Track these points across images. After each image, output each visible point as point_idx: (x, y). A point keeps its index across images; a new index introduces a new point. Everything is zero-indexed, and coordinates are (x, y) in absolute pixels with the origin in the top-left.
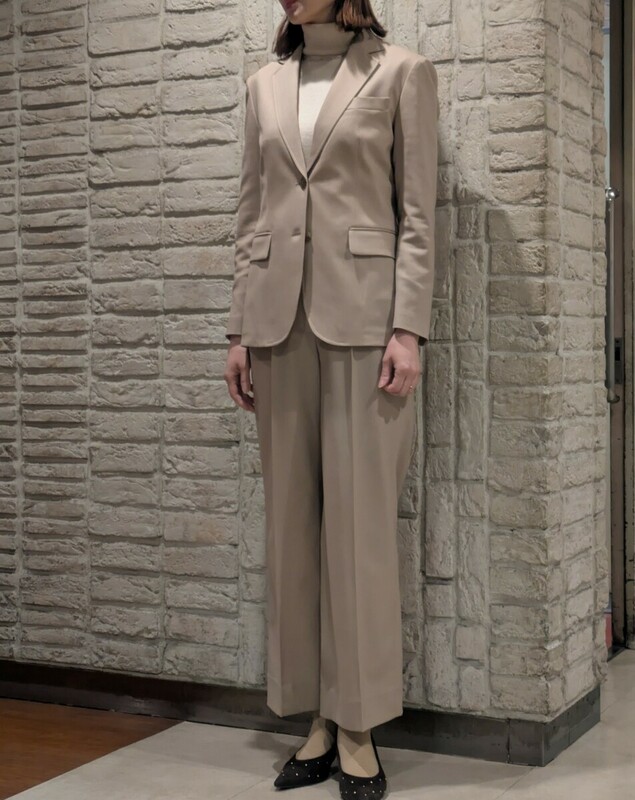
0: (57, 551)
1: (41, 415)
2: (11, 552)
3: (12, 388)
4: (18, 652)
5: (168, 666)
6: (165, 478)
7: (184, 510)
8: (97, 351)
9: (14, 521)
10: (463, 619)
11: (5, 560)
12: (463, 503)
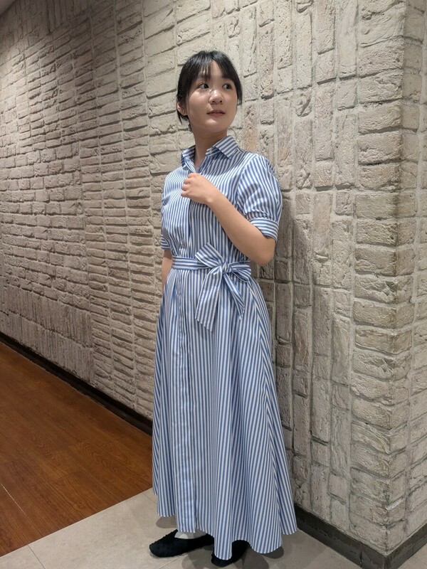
0: (147, 364)
1: (138, 295)
3: (128, 280)
8: (157, 266)
9: (132, 345)
10: (334, 470)
11: (129, 363)
12: (335, 397)
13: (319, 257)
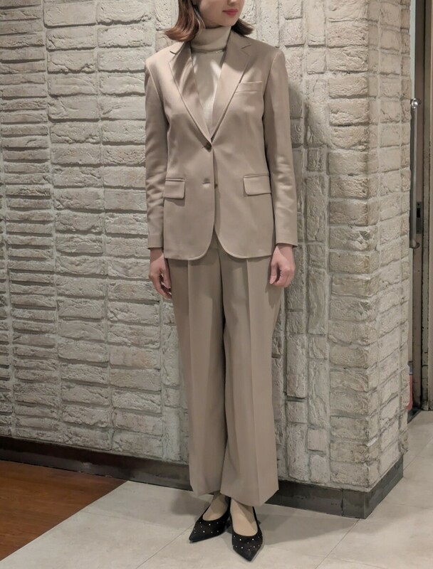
0: (37, 367)
1: (22, 277)
2: (7, 367)
3: (2, 258)
4: (14, 432)
5: (115, 446)
6: (109, 323)
7: (122, 345)
8: (59, 235)
9: (7, 346)
10: (312, 425)
11: (3, 372)
12: (312, 349)
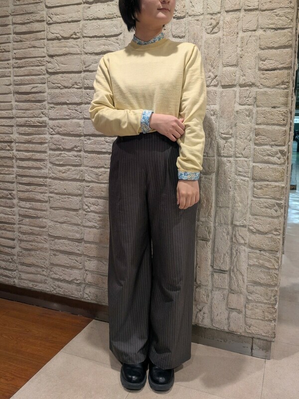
0: (34, 241)
1: (25, 180)
2: (13, 240)
3: (12, 167)
4: (17, 282)
5: (86, 296)
6: (85, 213)
7: (93, 228)
8: (52, 152)
9: (14, 226)
10: (232, 290)
11: (11, 243)
12: (235, 236)
13: (224, 136)
